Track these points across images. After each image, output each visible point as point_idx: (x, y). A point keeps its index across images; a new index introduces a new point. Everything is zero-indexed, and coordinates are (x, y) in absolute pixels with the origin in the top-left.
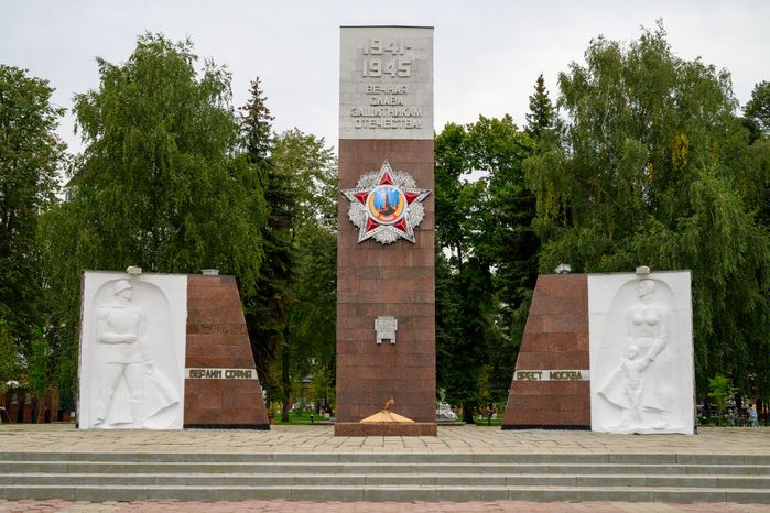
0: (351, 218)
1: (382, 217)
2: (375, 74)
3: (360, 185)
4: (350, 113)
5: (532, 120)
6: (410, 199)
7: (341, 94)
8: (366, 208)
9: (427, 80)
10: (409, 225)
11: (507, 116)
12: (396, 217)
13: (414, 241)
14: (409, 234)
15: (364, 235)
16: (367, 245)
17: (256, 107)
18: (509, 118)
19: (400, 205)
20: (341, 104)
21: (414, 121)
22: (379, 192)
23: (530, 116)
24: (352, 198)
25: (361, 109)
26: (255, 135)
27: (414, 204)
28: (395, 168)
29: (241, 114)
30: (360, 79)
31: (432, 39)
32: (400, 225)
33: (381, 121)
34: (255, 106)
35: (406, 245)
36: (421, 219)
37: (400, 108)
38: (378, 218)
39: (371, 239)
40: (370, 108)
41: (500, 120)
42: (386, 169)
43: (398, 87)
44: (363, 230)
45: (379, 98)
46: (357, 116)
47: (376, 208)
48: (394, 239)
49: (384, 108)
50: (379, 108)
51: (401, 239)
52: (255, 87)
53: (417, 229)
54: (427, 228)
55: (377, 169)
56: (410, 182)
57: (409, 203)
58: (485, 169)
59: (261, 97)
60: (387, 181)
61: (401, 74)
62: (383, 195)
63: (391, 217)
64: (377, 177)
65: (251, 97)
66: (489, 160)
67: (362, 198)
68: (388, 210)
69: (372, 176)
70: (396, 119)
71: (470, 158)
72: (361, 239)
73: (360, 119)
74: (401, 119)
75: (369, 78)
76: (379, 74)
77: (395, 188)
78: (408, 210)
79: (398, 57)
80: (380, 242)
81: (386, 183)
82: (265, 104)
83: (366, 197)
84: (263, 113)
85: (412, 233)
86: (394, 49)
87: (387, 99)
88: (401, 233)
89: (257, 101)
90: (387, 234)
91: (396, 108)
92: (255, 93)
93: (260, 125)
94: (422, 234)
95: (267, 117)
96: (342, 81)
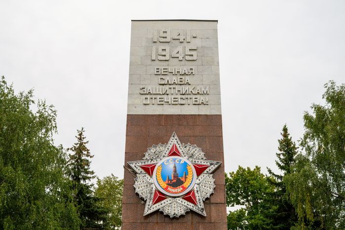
0: (137, 190)
1: (169, 189)
2: (163, 58)
3: (147, 157)
4: (139, 91)
5: (282, 157)
6: (200, 170)
7: (131, 75)
8: (153, 180)
9: (213, 62)
10: (200, 197)
11: (257, 167)
12: (184, 189)
13: (205, 214)
14: (199, 207)
15: (150, 208)
16: (154, 219)
17: (81, 149)
18: (258, 169)
19: (189, 177)
20: (131, 84)
21: (201, 99)
22: (167, 164)
23: (279, 155)
24: (138, 170)
25: (149, 88)
26: (78, 168)
27: (203, 176)
28: (183, 140)
29: (68, 154)
30: (149, 62)
31: (216, 31)
32: (189, 197)
33: (169, 99)
34: (79, 147)
35: (196, 219)
36: (211, 191)
37: (187, 87)
38: (166, 189)
39: (158, 212)
40: (158, 87)
41: (252, 169)
42: (174, 141)
43: (185, 69)
44: (149, 203)
45: (167, 78)
46: (144, 93)
47: (164, 180)
48: (183, 212)
49: (172, 87)
50: (167, 87)
51: (191, 212)
52: (80, 135)
53: (207, 201)
54: (219, 201)
55: (165, 142)
56: (199, 153)
57: (198, 174)
58: (243, 204)
59: (85, 141)
60: (174, 153)
61: (188, 58)
62: (171, 167)
63: (180, 189)
64: (165, 149)
65: (77, 141)
66: (246, 197)
67: (149, 170)
68: (176, 181)
69: (159, 148)
70: (184, 97)
71: (233, 196)
72: (147, 211)
73: (149, 97)
74: (189, 97)
75: (157, 62)
76: (167, 58)
77: (184, 159)
78: (198, 181)
79: (185, 44)
80: (168, 216)
81: (174, 154)
82: (86, 145)
83: (153, 168)
84: (86, 153)
85: (202, 206)
86: (181, 38)
87: (175, 79)
88: (191, 206)
89: (81, 144)
90: (175, 207)
91: (183, 87)
92: (80, 139)
93: (82, 161)
94: (213, 208)
95: (88, 156)
96: (131, 64)
